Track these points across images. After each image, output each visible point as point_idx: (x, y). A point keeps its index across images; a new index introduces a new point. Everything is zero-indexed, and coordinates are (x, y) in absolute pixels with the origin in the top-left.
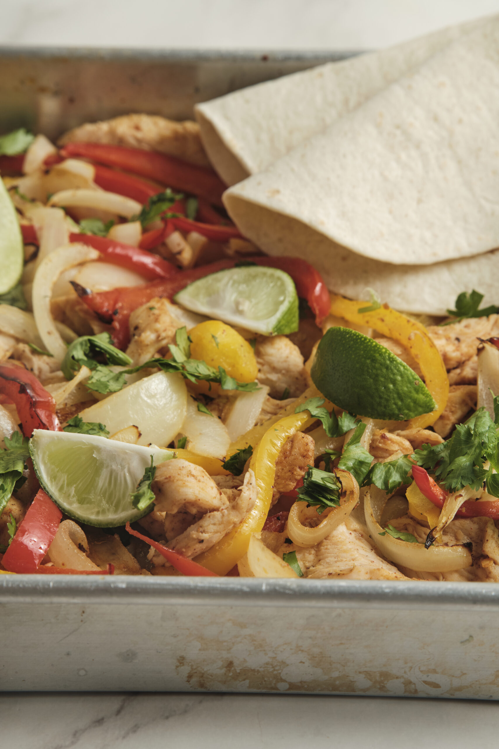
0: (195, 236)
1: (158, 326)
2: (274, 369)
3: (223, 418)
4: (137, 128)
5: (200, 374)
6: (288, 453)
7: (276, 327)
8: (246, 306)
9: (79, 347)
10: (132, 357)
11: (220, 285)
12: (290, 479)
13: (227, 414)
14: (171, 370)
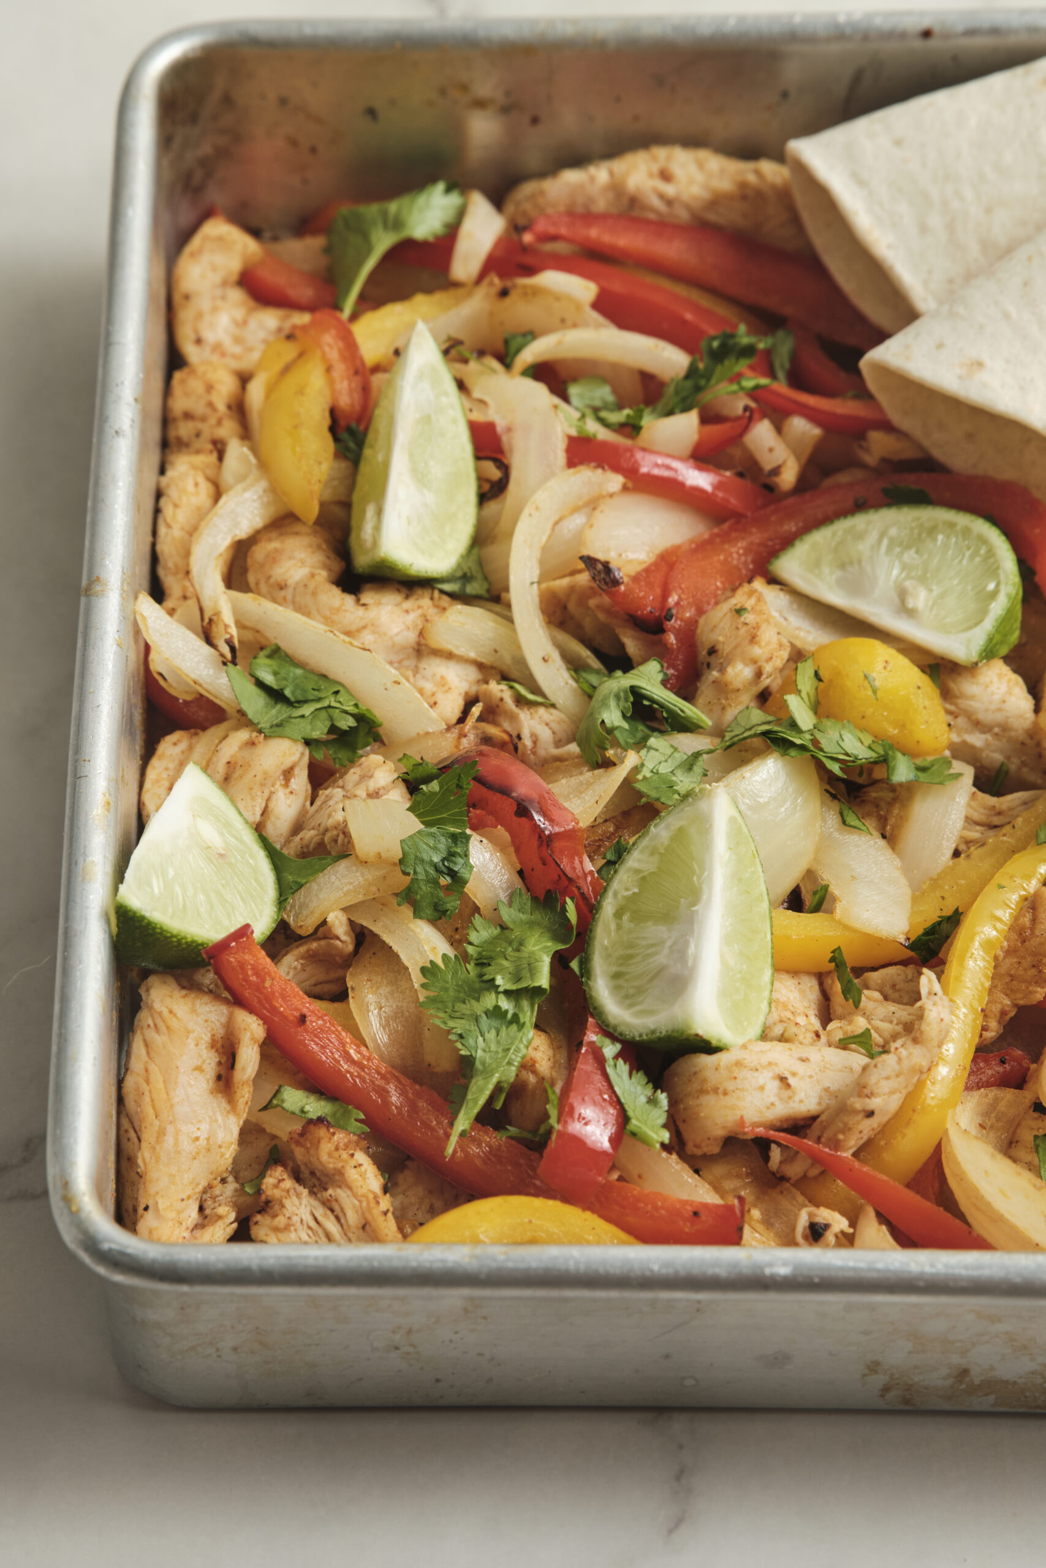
0: (799, 425)
1: (757, 651)
2: (978, 725)
3: (890, 837)
4: (666, 176)
5: (847, 754)
6: (1028, 932)
7: (985, 650)
8: (920, 599)
9: (612, 703)
10: (709, 713)
11: (863, 547)
12: (1036, 982)
13: (897, 827)
14: (793, 752)
